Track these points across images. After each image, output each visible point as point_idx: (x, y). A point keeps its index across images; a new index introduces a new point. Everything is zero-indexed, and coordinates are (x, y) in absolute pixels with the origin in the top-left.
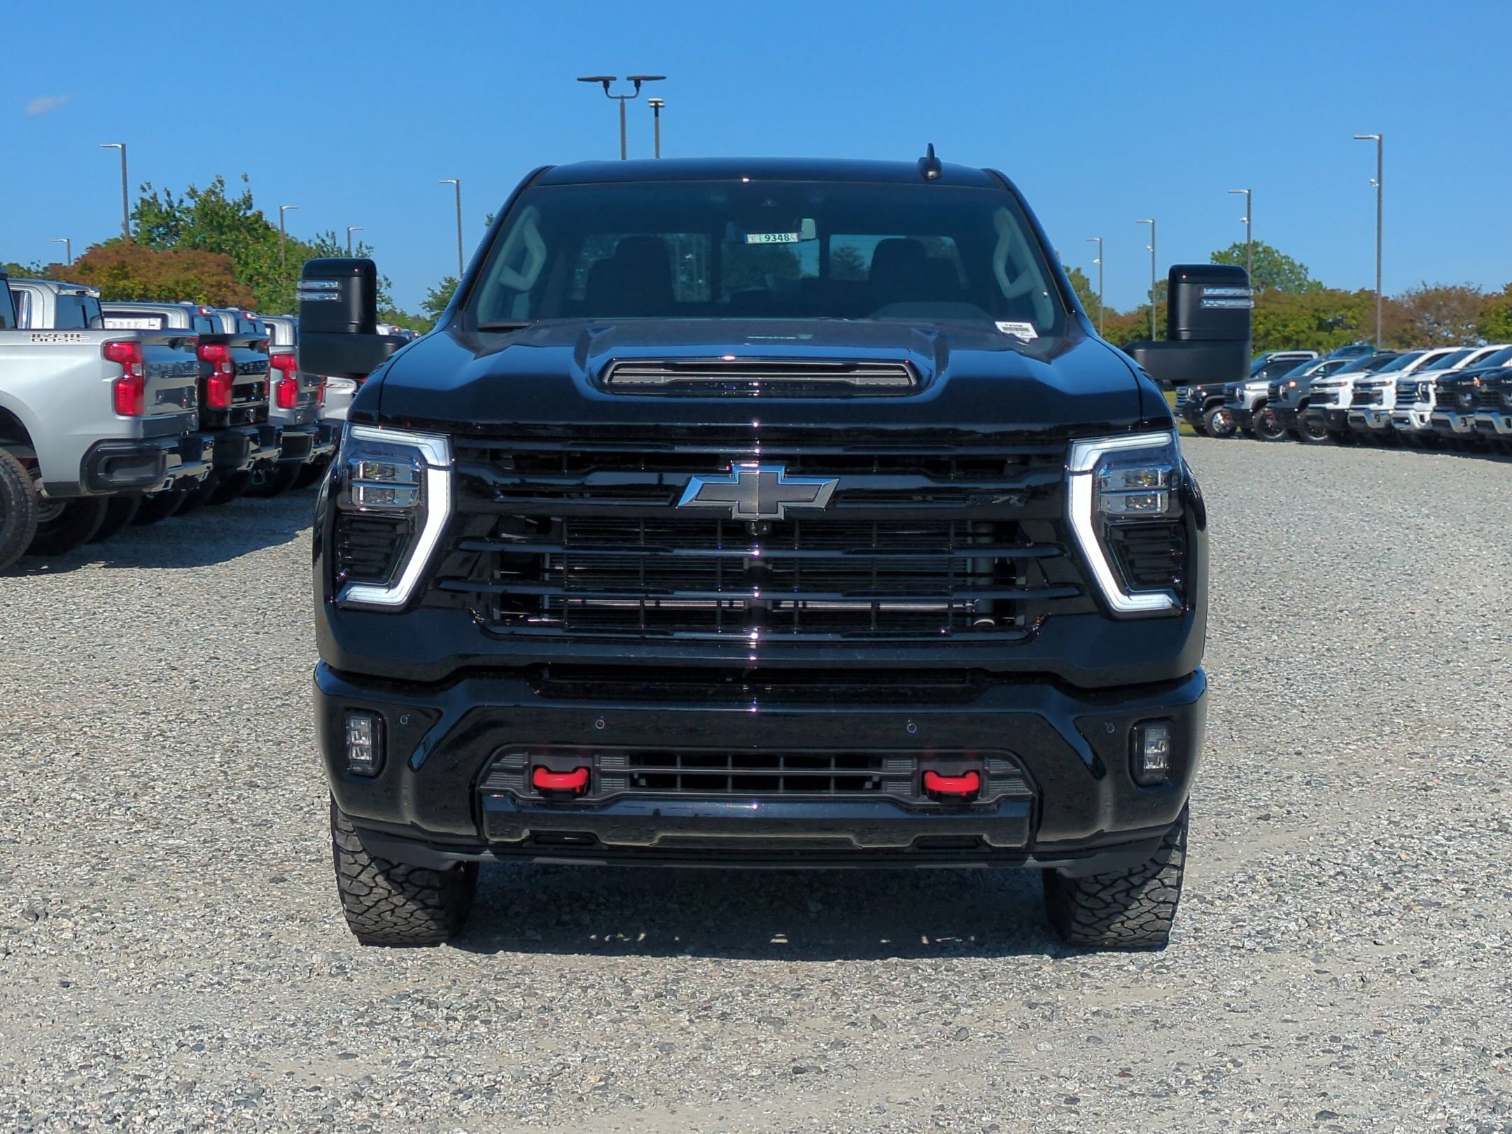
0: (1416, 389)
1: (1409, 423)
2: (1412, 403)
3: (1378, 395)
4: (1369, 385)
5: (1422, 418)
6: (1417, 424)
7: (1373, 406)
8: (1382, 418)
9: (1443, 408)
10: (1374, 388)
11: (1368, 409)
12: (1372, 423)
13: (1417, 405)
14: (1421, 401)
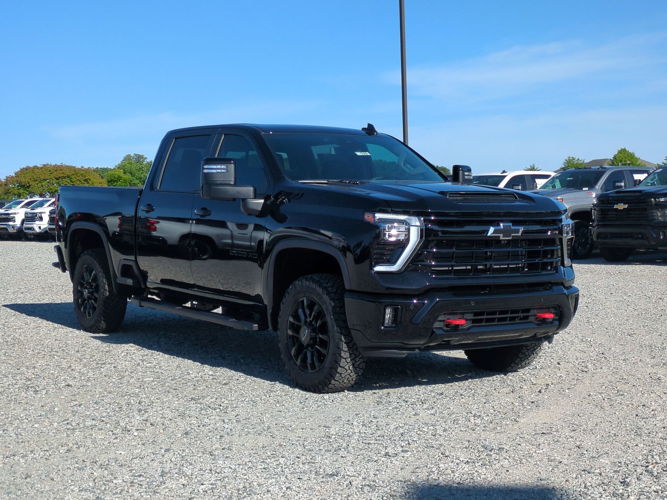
0: (36, 215)
1: (34, 230)
2: (35, 221)
3: (13, 218)
4: (8, 214)
5: (40, 228)
6: (38, 230)
7: (11, 223)
8: (15, 228)
9: (52, 223)
10: (11, 216)
11: (9, 224)
12: (11, 230)
13: (37, 222)
14: (39, 221)
